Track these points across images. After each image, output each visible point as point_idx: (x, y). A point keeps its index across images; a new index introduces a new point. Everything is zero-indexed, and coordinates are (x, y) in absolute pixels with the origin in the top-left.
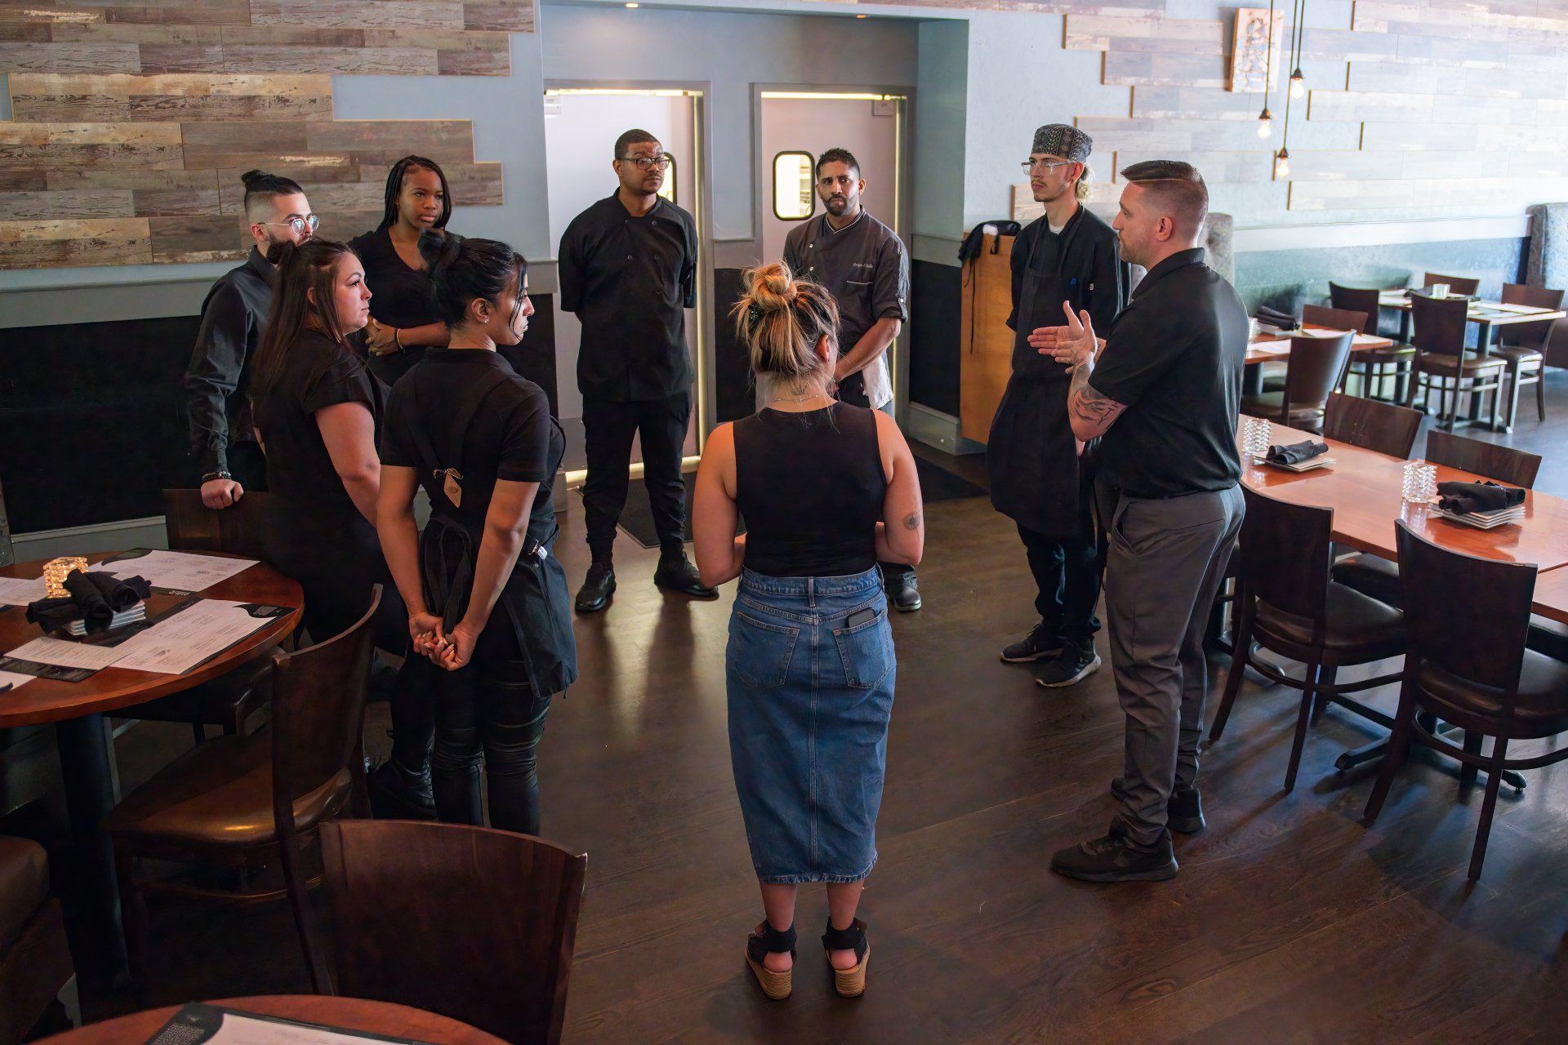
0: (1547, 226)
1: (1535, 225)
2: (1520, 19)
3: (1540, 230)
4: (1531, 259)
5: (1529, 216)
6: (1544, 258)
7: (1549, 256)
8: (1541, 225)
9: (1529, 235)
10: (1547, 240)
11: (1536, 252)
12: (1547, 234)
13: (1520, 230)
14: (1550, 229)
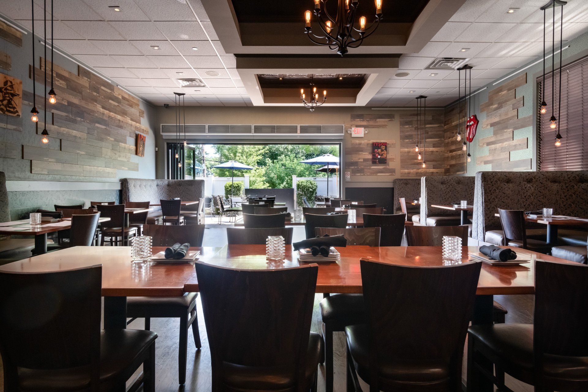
0: (128, 186)
1: (123, 185)
2: (112, 113)
3: (125, 187)
4: (123, 197)
5: (121, 182)
6: (128, 196)
7: (130, 196)
8: (126, 185)
9: (121, 189)
10: (128, 190)
11: (125, 194)
12: (128, 188)
13: (119, 187)
14: (129, 187)
